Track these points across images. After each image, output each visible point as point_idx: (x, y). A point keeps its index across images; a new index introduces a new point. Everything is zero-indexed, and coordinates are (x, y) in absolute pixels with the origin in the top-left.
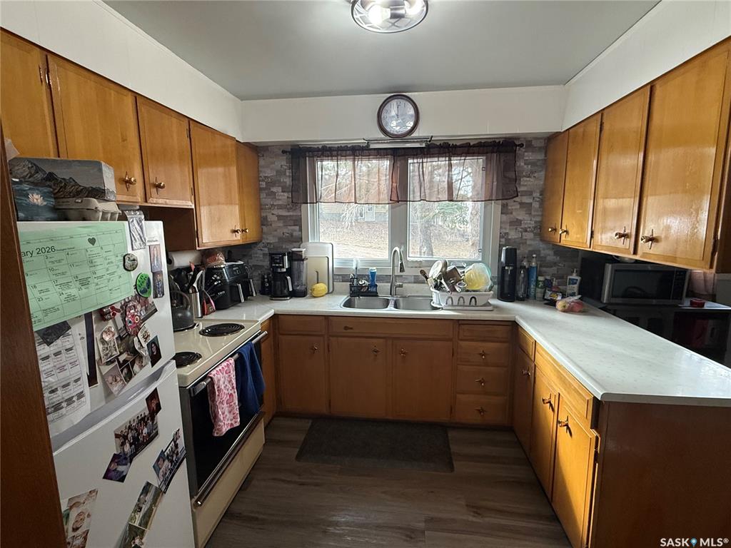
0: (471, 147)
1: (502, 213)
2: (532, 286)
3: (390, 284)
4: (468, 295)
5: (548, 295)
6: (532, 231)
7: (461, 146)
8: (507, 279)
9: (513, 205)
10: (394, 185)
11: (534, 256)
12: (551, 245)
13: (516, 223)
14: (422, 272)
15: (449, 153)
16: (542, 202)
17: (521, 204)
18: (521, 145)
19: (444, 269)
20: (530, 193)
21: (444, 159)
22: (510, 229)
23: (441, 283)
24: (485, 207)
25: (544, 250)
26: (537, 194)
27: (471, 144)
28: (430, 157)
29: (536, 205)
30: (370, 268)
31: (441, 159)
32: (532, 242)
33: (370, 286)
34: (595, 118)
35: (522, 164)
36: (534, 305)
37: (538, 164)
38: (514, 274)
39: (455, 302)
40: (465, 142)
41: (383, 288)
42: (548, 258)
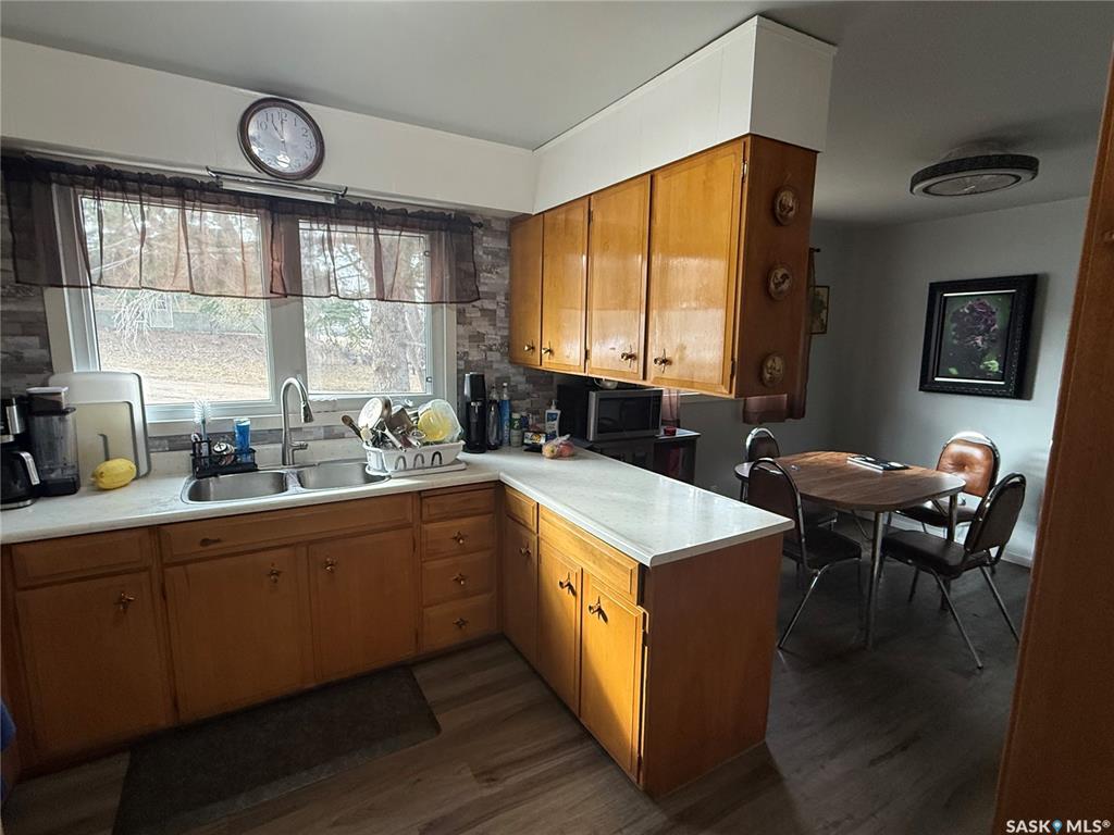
0: (410, 216)
1: (458, 323)
2: (506, 428)
3: (280, 446)
4: (430, 450)
5: (530, 438)
6: (497, 350)
7: (393, 213)
8: (474, 420)
9: (472, 312)
10: (276, 264)
11: (505, 384)
12: (522, 370)
13: (477, 338)
14: (346, 419)
15: (373, 220)
16: (509, 310)
17: (482, 310)
18: (480, 225)
19: (386, 412)
20: (492, 296)
21: (365, 230)
22: (470, 347)
23: (384, 435)
24: (433, 313)
25: (514, 375)
26: (501, 298)
27: (409, 212)
28: (341, 224)
29: (501, 313)
30: (237, 419)
31: (360, 229)
32: (501, 366)
33: (238, 453)
34: (580, 203)
35: (481, 253)
36: (509, 453)
37: (501, 254)
38: (483, 412)
39: (410, 464)
40: (399, 207)
41: (266, 454)
42: (520, 387)
